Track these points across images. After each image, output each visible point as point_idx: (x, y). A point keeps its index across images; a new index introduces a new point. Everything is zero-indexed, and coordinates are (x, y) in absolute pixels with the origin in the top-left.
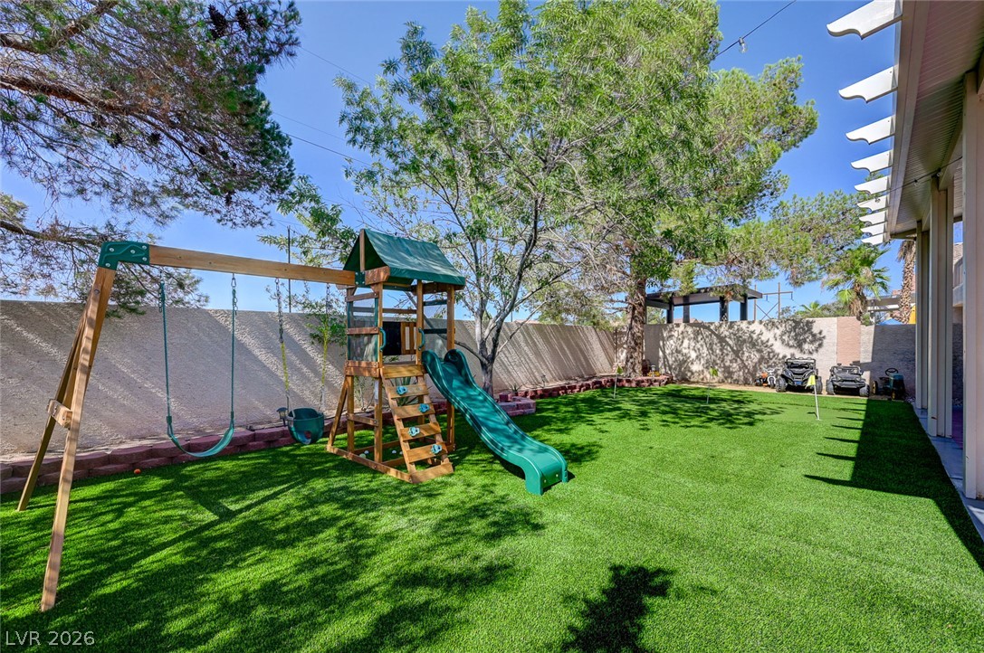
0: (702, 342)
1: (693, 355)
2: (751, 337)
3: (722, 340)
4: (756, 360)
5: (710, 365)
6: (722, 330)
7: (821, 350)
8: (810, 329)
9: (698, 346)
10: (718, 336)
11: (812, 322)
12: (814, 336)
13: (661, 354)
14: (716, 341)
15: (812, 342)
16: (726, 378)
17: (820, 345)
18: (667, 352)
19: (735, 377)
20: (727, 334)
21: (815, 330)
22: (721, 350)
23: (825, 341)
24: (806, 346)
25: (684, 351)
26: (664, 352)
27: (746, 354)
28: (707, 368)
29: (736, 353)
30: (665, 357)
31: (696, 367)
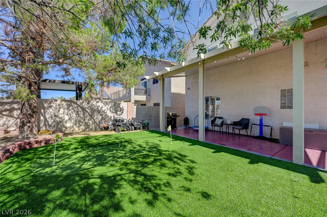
0: (72, 110)
1: (67, 118)
2: (98, 108)
3: (84, 109)
4: (100, 119)
5: (78, 122)
6: (84, 104)
7: (123, 114)
8: (119, 106)
9: (70, 112)
10: (82, 108)
11: (120, 103)
12: (121, 109)
13: (42, 118)
14: (80, 110)
15: (120, 111)
16: (86, 128)
17: (123, 112)
18: (47, 116)
19: (91, 127)
20: (87, 107)
21: (121, 107)
22: (83, 115)
23: (124, 111)
24: (118, 113)
25: (60, 116)
26: (45, 117)
27: (96, 116)
28: (76, 124)
29: (91, 116)
30: (45, 120)
31: (68, 125)
